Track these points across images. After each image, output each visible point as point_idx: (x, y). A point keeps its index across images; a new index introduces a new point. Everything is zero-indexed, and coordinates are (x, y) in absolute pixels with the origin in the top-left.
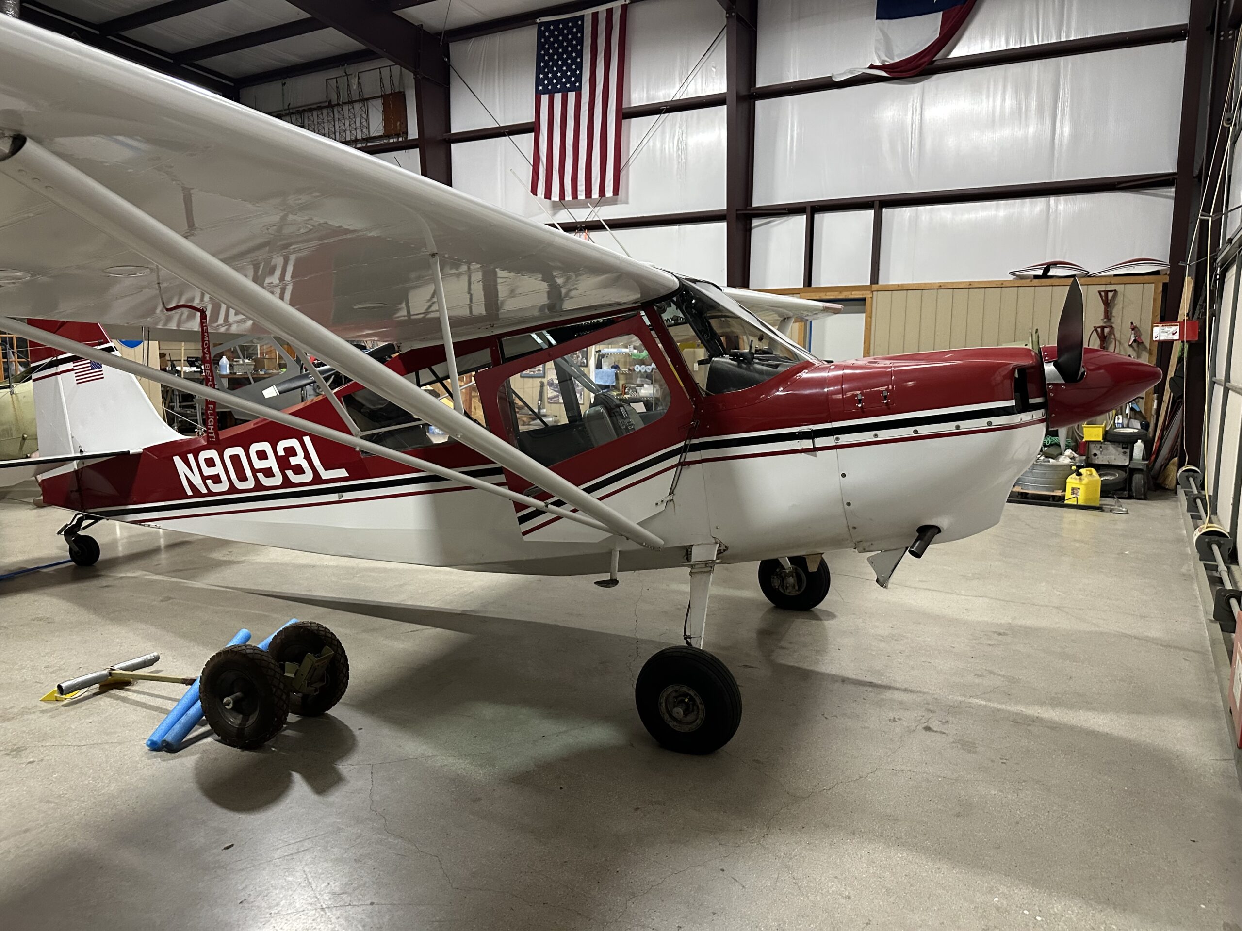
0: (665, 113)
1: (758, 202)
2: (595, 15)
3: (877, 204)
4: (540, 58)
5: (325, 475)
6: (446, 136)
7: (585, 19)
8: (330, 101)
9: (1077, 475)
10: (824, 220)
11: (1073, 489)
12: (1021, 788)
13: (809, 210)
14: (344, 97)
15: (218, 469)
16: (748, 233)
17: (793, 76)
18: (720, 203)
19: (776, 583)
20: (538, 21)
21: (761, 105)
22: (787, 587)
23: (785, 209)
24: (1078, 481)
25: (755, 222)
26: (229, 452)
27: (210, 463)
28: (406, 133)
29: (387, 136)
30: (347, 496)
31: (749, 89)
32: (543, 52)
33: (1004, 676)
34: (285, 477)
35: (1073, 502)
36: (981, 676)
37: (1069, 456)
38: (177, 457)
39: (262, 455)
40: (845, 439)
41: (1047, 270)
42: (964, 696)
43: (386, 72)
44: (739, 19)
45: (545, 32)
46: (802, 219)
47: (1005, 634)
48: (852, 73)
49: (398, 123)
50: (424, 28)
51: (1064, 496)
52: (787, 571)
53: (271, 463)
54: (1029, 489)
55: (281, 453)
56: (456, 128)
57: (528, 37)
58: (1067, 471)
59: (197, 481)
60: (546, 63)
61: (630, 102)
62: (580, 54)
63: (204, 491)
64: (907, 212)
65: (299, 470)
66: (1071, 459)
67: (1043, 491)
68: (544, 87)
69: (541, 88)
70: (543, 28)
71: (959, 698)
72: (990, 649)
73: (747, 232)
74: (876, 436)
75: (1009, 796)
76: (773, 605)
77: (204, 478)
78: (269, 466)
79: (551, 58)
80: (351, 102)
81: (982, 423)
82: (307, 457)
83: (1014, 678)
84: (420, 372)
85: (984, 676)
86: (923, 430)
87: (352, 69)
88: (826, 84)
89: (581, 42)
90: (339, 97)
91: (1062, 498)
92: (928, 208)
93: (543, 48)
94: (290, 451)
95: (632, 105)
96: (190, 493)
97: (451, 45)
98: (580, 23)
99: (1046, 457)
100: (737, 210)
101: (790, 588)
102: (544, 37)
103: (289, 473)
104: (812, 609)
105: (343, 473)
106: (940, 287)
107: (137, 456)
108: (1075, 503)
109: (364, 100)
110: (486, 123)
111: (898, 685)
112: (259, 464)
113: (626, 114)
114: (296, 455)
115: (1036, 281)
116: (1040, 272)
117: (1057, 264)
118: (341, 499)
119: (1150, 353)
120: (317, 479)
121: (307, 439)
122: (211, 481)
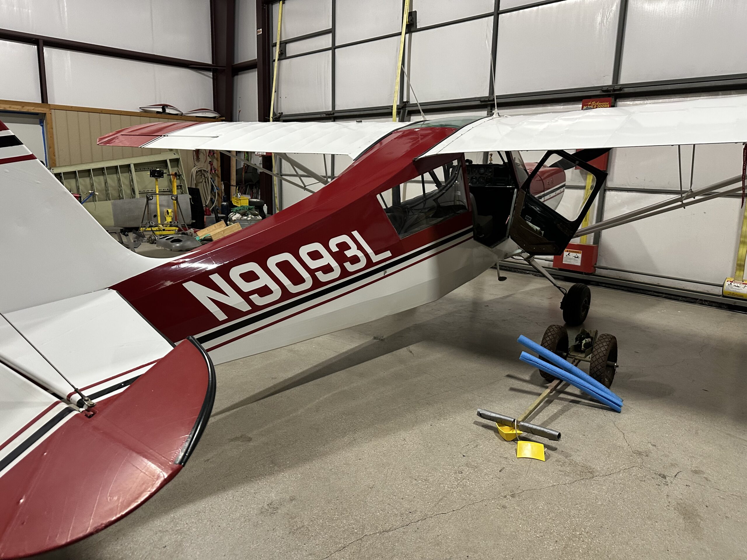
3: (38, 42)
5: (375, 258)
15: (264, 280)
26: (272, 262)
27: (250, 277)
30: (389, 271)
34: (343, 268)
39: (315, 255)
41: (164, 109)
53: (327, 259)
55: (335, 249)
59: (234, 301)
63: (245, 307)
65: (355, 260)
74: (550, 196)
77: (245, 296)
78: (327, 263)
82: (360, 247)
94: (343, 246)
96: (221, 316)
103: (347, 265)
105: (388, 254)
106: (102, 112)
112: (314, 264)
114: (350, 248)
115: (159, 115)
116: (160, 110)
117: (167, 106)
118: (386, 275)
119: (217, 160)
120: (370, 263)
121: (355, 233)
122: (256, 295)
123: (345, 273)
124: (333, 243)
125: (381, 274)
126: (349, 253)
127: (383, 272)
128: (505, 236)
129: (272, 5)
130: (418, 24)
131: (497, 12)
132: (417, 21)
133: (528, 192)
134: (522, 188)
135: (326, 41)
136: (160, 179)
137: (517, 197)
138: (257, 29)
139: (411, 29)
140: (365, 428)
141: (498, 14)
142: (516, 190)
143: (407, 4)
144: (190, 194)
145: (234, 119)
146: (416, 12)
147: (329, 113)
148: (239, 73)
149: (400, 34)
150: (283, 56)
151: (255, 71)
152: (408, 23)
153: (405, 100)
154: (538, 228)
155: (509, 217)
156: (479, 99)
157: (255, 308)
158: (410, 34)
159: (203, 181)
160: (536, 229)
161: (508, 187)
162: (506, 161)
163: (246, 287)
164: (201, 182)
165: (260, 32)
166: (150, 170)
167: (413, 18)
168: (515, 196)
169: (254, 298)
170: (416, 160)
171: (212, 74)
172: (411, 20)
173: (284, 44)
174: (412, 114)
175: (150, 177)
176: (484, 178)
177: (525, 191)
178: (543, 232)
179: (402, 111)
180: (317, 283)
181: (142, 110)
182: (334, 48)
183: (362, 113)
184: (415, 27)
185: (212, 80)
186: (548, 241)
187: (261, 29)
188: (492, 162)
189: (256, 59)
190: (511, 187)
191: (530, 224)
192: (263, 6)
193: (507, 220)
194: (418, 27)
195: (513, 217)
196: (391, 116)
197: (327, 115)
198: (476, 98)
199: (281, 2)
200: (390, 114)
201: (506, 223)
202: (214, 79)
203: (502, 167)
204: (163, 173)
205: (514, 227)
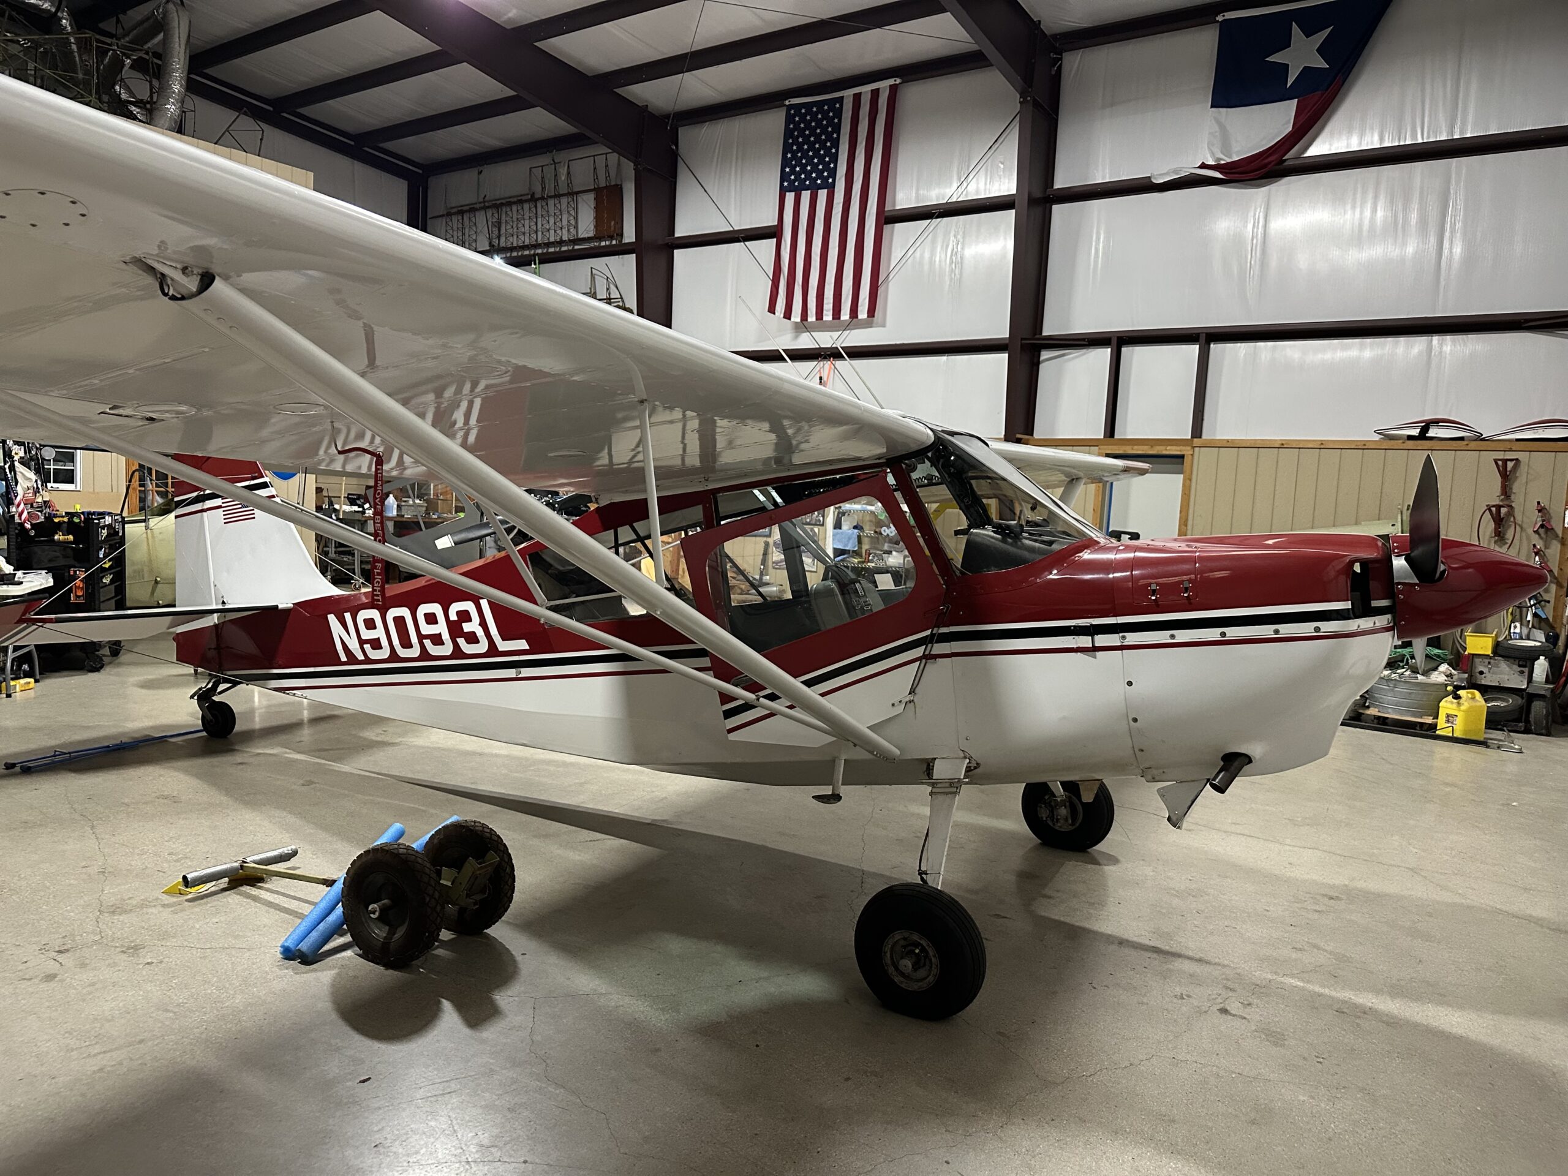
0: (937, 217)
1: (1050, 329)
2: (857, 97)
3: (1203, 338)
4: (786, 148)
5: (503, 646)
6: (668, 239)
7: (845, 101)
8: (534, 193)
9: (1453, 698)
10: (1134, 355)
11: (1448, 716)
12: (1339, 1096)
13: (1114, 342)
14: (550, 190)
15: (379, 633)
16: (1035, 368)
17: (1102, 176)
18: (1002, 331)
19: (1044, 813)
20: (787, 103)
21: (1059, 211)
22: (1058, 820)
23: (1084, 340)
24: (1455, 706)
25: (1045, 355)
27: (370, 624)
28: (621, 235)
29: (598, 238)
30: (526, 672)
31: (1045, 191)
32: (791, 141)
33: (1331, 953)
34: (456, 646)
35: (1448, 733)
36: (1300, 950)
37: (1444, 673)
38: (333, 615)
39: (431, 619)
40: (1133, 638)
41: (1425, 429)
42: (1276, 973)
43: (600, 160)
44: (1036, 104)
45: (794, 116)
46: (1106, 353)
47: (1338, 898)
48: (1177, 174)
49: (613, 223)
50: (650, 109)
51: (1436, 725)
52: (1059, 799)
53: (441, 628)
54: (1388, 713)
56: (682, 230)
57: (774, 122)
58: (1441, 692)
59: (353, 645)
60: (794, 153)
61: (894, 204)
62: (836, 144)
63: (361, 657)
64: (1242, 348)
66: (1447, 676)
67: (1408, 716)
68: (790, 184)
69: (786, 184)
70: (792, 112)
71: (1269, 976)
72: (1316, 916)
73: (1034, 366)
74: (1173, 636)
75: (1323, 1105)
76: (1039, 841)
77: (362, 642)
78: (438, 632)
79: (800, 149)
80: (558, 196)
81: (1307, 628)
82: (483, 624)
83: (1344, 956)
84: (619, 529)
85: (1304, 950)
86: (1233, 632)
87: (563, 156)
88: (1143, 186)
89: (837, 129)
90: (543, 189)
91: (1433, 727)
92: (1270, 344)
93: (792, 136)
95: (898, 207)
96: (344, 658)
97: (680, 130)
98: (838, 106)
99: (1413, 672)
100: (1022, 339)
101: (1062, 821)
102: (794, 122)
103: (461, 641)
104: (1089, 850)
105: (523, 645)
106: (1282, 446)
107: (287, 612)
108: (1451, 735)
109: (573, 194)
110: (719, 226)
111: (1190, 953)
112: (427, 629)
113: (889, 218)
114: (470, 621)
116: (1415, 432)
117: (1438, 420)
118: (520, 676)
120: (493, 650)
122: (368, 646)
125: (511, 673)
127: (514, 670)
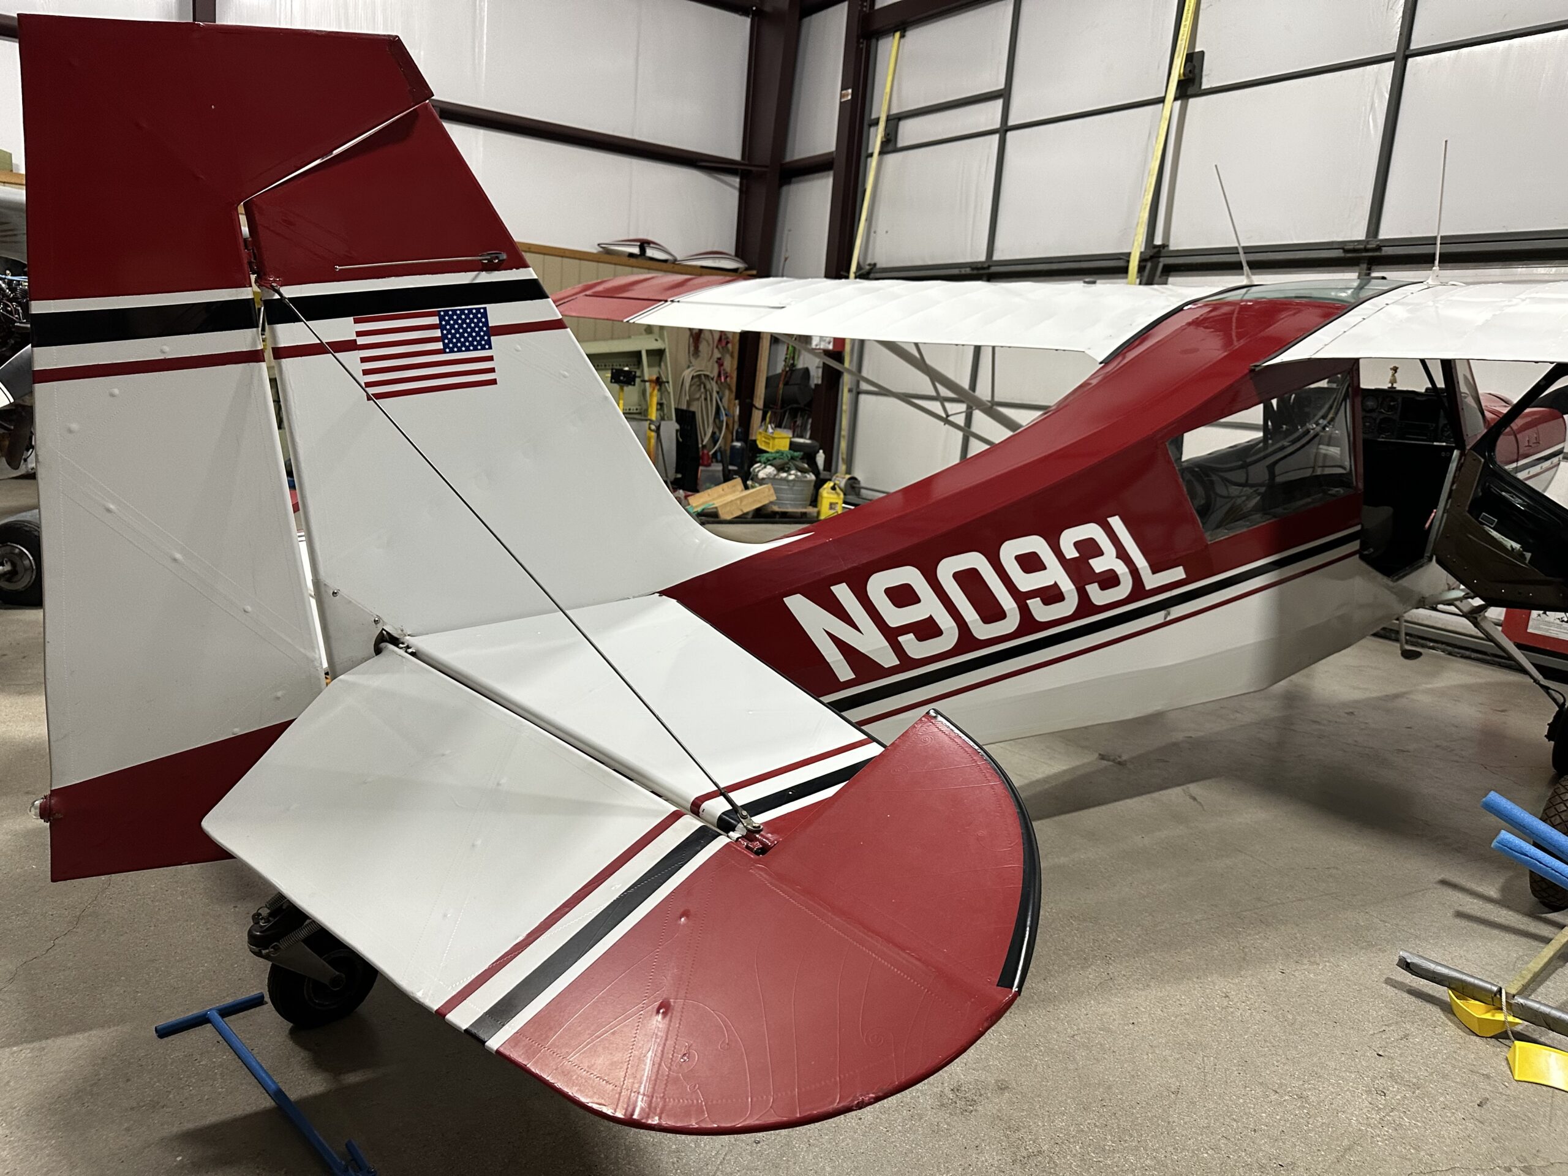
5: (1151, 581)
9: (831, 489)
11: (831, 504)
15: (929, 607)
26: (948, 568)
27: (903, 596)
30: (1176, 611)
34: (1083, 597)
38: (799, 597)
39: (1031, 563)
41: (642, 249)
53: (1054, 574)
54: (787, 508)
55: (1071, 553)
59: (872, 643)
63: (889, 659)
65: (1109, 580)
67: (800, 508)
77: (891, 635)
78: (1054, 583)
82: (1122, 554)
94: (1089, 548)
96: (847, 675)
103: (1093, 590)
105: (1178, 574)
112: (1026, 582)
114: (1101, 553)
115: (632, 260)
116: (636, 250)
117: (649, 243)
118: (1169, 619)
119: (732, 356)
120: (1139, 590)
121: (1116, 522)
122: (911, 636)
123: (1086, 606)
124: (1069, 539)
125: (1158, 618)
126: (1099, 565)
127: (1162, 613)
128: (1422, 557)
129: (878, 40)
130: (1204, 80)
131: (1405, 51)
132: (1204, 73)
133: (1491, 459)
134: (1475, 448)
135: (989, 115)
136: (628, 389)
137: (1459, 468)
138: (842, 90)
139: (1186, 92)
140: (1127, 955)
141: (1406, 57)
142: (1456, 453)
143: (1183, 35)
144: (678, 421)
145: (774, 271)
146: (1202, 53)
147: (980, 266)
148: (794, 180)
149: (1161, 100)
150: (890, 145)
151: (828, 176)
152: (1182, 78)
153: (1158, 241)
154: (1517, 546)
155: (1433, 514)
156: (1342, 246)
157: (906, 662)
158: (1185, 101)
159: (701, 396)
160: (1511, 546)
161: (1435, 444)
162: (1441, 384)
163: (896, 617)
164: (698, 399)
165: (848, 95)
166: (612, 369)
167: (1194, 67)
168: (1453, 466)
169: (907, 641)
170: (1257, 369)
171: (738, 180)
172: (1190, 71)
173: (894, 121)
174: (1172, 273)
175: (611, 382)
176: (1375, 420)
177: (1484, 457)
178: (1528, 555)
179: (1149, 265)
180: (1028, 623)
181: (601, 249)
182: (1004, 130)
183: (1055, 267)
184: (1198, 86)
185: (736, 194)
186: (1541, 576)
187: (850, 91)
188: (1395, 385)
189: (832, 153)
190: (1444, 444)
191: (1495, 534)
192: (858, 42)
193: (1430, 521)
194: (1204, 87)
195: (1445, 515)
196: (1124, 275)
197: (973, 269)
198: (1332, 243)
199: (898, 35)
200: (1122, 271)
201: (1427, 525)
202: (741, 191)
203: (1424, 399)
204: (635, 377)
205: (1447, 537)
